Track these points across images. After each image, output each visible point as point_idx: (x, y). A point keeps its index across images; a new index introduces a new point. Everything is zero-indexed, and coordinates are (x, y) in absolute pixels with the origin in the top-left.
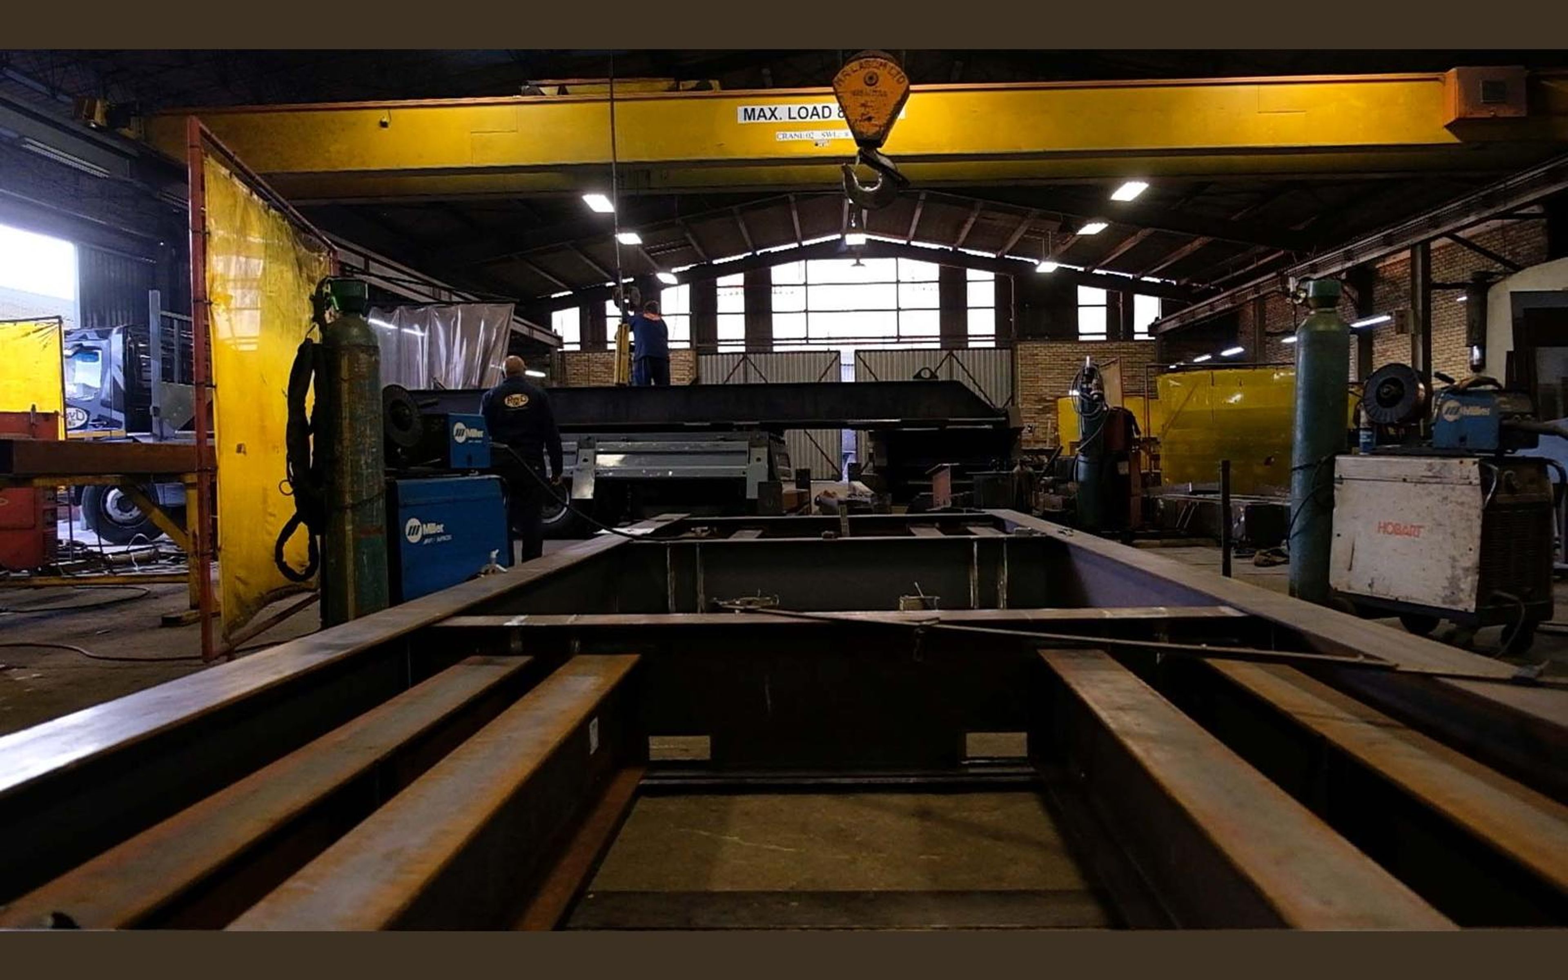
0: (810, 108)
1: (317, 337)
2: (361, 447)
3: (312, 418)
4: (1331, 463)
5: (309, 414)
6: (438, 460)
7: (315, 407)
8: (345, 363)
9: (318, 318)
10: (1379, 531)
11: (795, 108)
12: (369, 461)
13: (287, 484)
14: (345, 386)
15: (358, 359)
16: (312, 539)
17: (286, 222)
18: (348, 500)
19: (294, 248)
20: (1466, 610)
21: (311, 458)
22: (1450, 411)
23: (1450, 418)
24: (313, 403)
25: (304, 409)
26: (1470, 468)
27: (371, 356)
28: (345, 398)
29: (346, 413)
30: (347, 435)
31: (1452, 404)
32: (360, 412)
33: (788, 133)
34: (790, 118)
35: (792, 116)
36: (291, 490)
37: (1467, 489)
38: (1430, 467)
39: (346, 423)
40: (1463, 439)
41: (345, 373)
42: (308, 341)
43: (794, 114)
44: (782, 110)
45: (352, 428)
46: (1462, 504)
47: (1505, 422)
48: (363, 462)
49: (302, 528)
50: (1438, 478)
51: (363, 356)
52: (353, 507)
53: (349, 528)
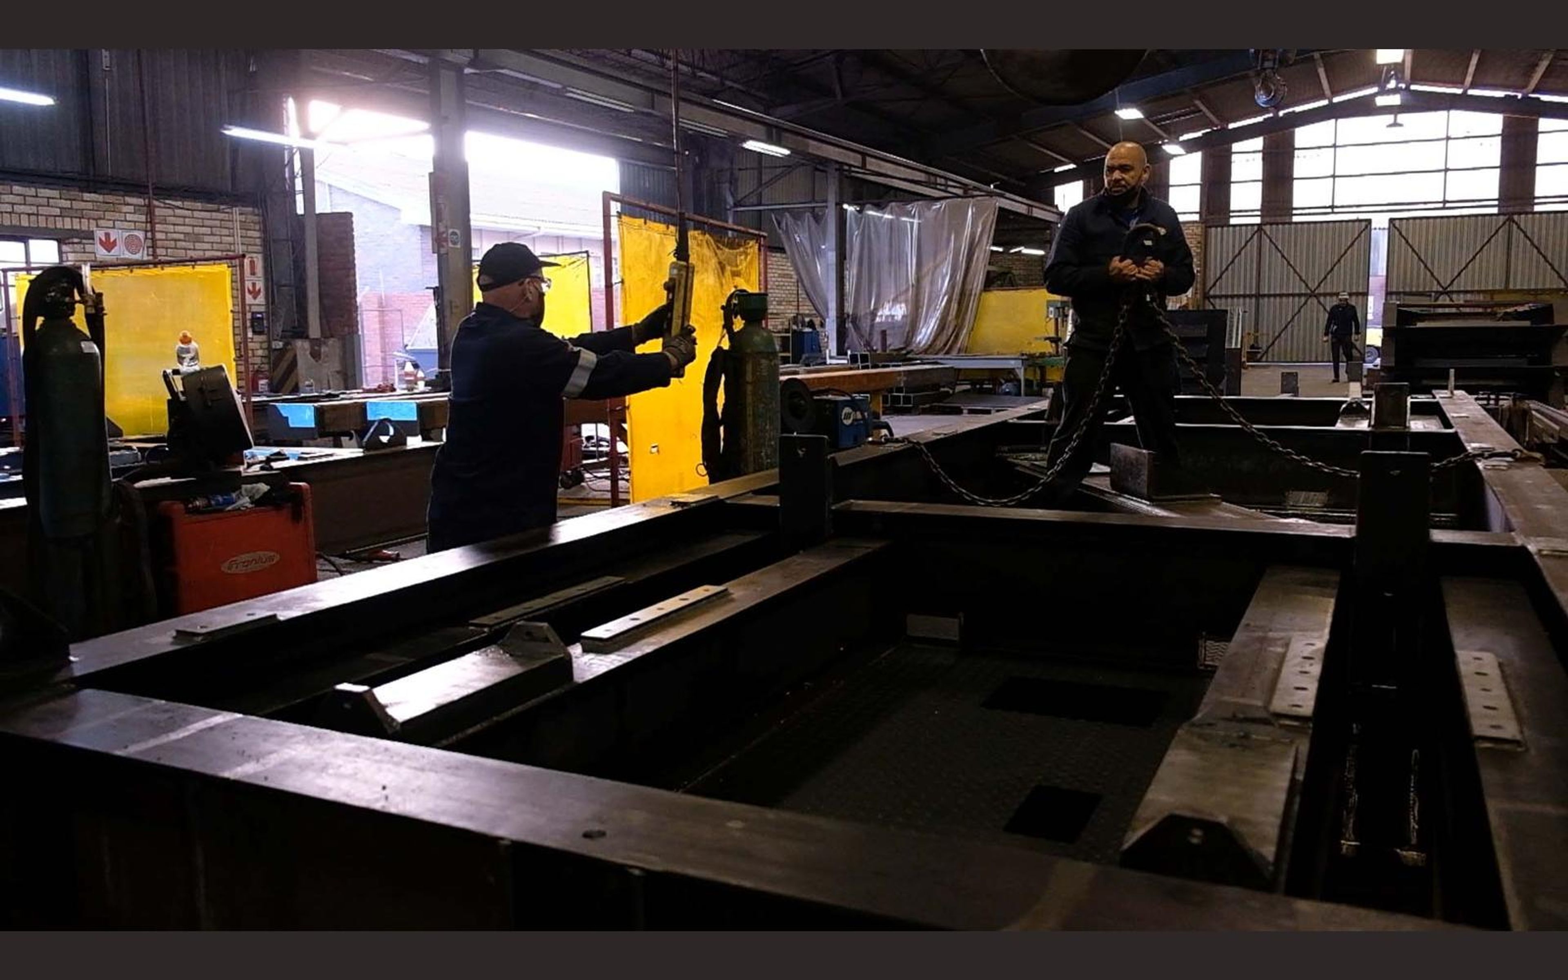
1: (726, 345)
2: (762, 441)
3: (722, 413)
5: (720, 409)
7: (725, 405)
8: (749, 368)
9: (728, 325)
12: (769, 452)
13: (702, 467)
14: (749, 388)
15: (760, 365)
17: (707, 236)
19: (716, 254)
21: (722, 444)
24: (723, 401)
25: (716, 405)
27: (771, 361)
28: (749, 399)
29: (749, 411)
30: (750, 429)
32: (761, 410)
36: (705, 472)
39: (750, 420)
41: (749, 377)
42: (719, 349)
45: (755, 425)
48: (763, 454)
51: (764, 362)
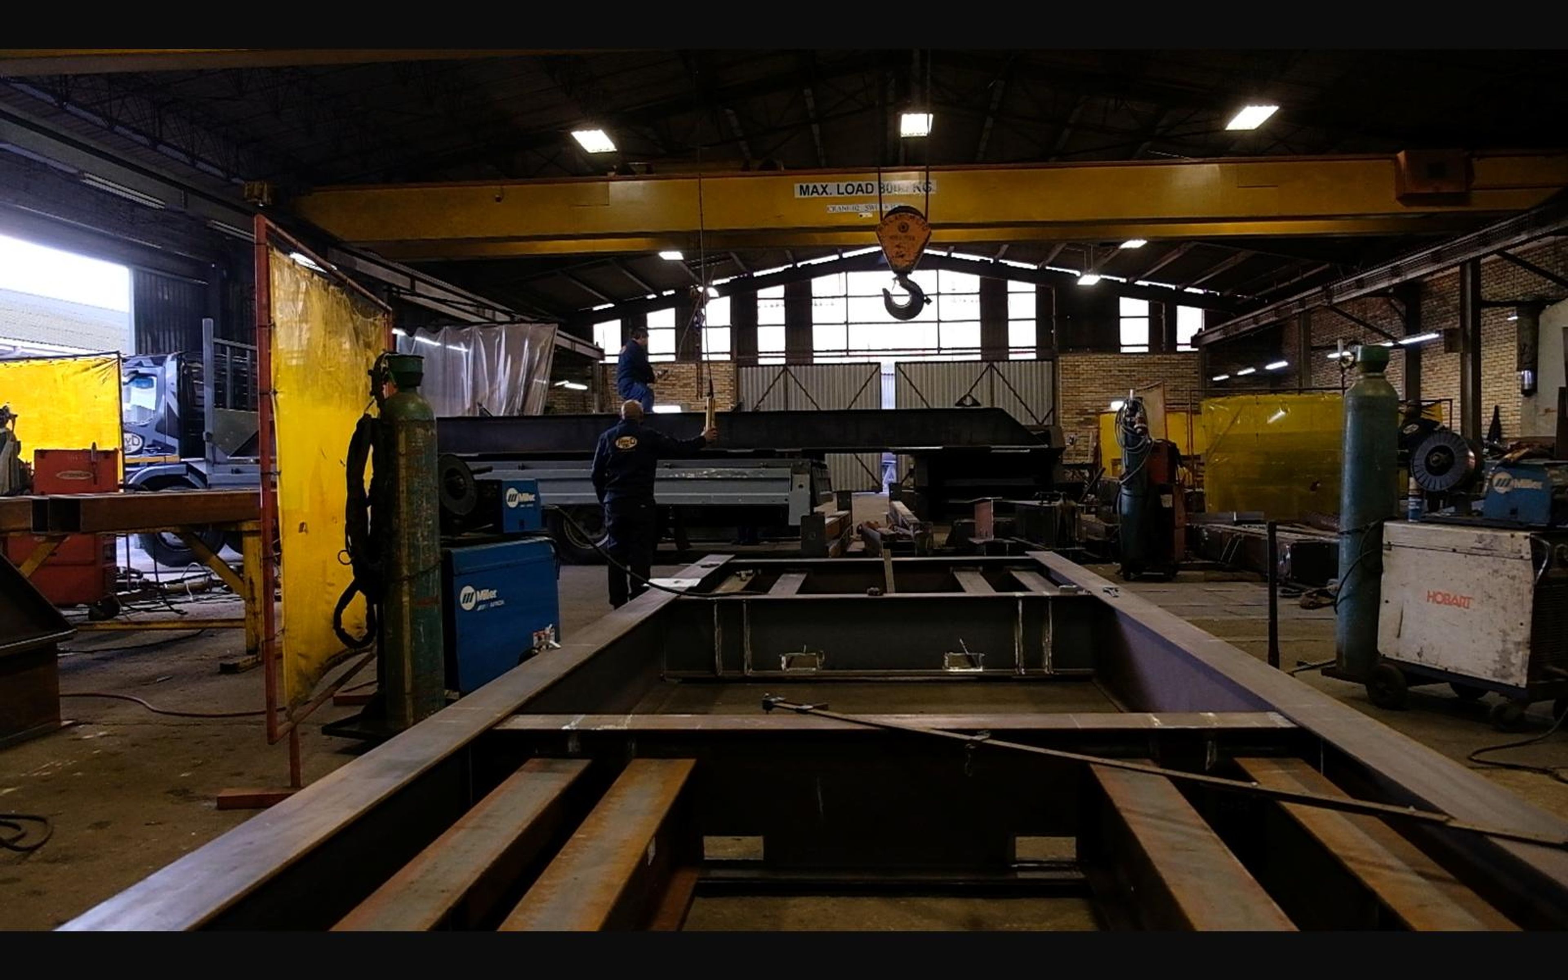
0: (856, 184)
1: (374, 412)
2: (417, 521)
3: (370, 491)
4: (1380, 529)
5: (367, 486)
6: (491, 525)
7: (373, 481)
8: (402, 437)
9: (376, 391)
10: (1428, 600)
11: (843, 185)
12: (426, 534)
13: (345, 554)
14: (402, 461)
15: (415, 434)
16: (370, 608)
17: (344, 296)
18: (405, 572)
19: (352, 319)
20: (1517, 684)
21: (369, 527)
22: (1501, 483)
23: (1501, 490)
24: (371, 477)
25: (362, 481)
26: (1522, 540)
27: (427, 430)
28: (403, 473)
29: (403, 487)
30: (404, 507)
31: (1503, 476)
32: (416, 485)
33: (837, 207)
34: (839, 193)
35: (841, 191)
36: (349, 560)
37: (1518, 563)
38: (1480, 539)
39: (403, 496)
40: (1514, 512)
41: (402, 449)
42: (366, 416)
43: (842, 190)
44: (832, 187)
45: (410, 504)
46: (1513, 578)
47: (1558, 496)
48: (419, 535)
49: (359, 597)
50: (1488, 551)
51: (420, 431)
52: (410, 579)
53: (406, 599)
